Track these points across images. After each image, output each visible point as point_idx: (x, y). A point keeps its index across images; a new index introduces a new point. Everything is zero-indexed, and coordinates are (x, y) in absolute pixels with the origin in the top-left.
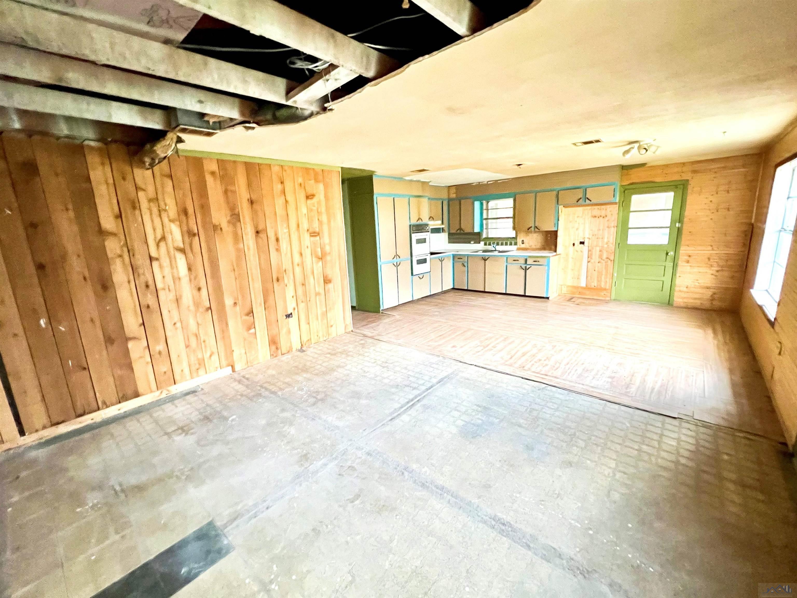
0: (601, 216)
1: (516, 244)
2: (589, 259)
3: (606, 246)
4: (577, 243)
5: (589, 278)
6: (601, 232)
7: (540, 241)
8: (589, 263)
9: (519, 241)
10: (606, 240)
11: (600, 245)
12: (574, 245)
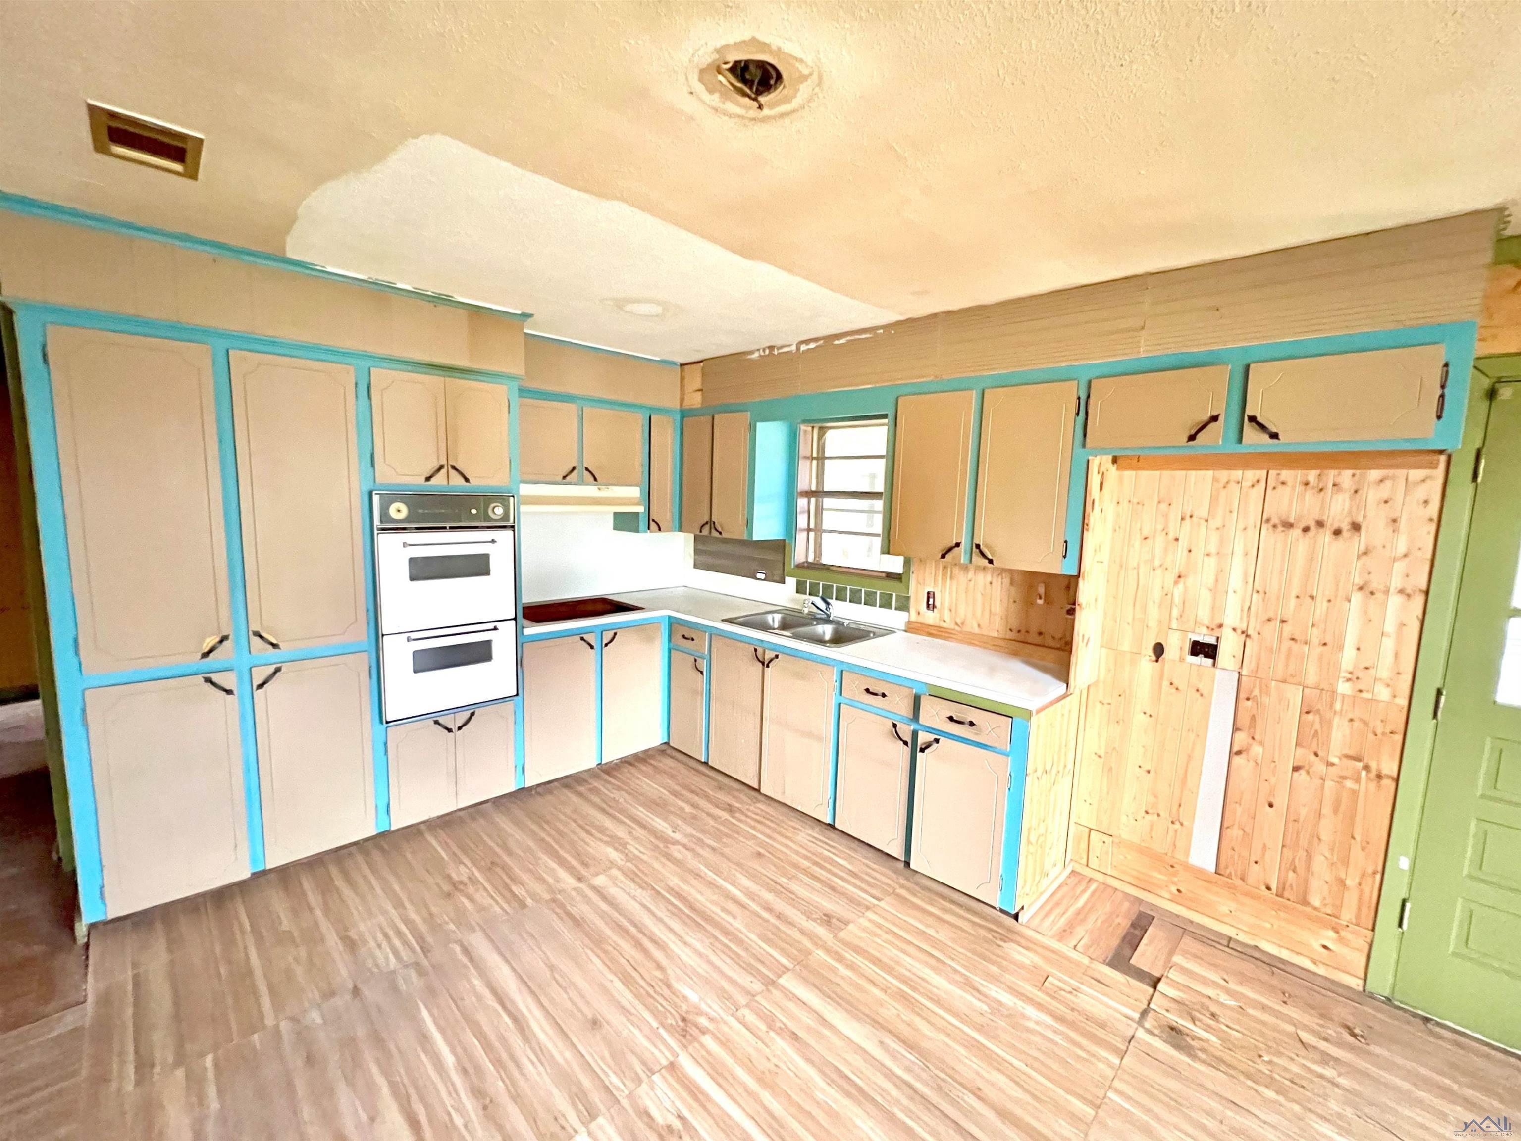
0: (1320, 524)
1: (904, 606)
2: (1241, 737)
3: (1344, 688)
4: (1177, 646)
5: (1234, 833)
6: (1321, 606)
7: (998, 608)
8: (1237, 760)
9: (917, 592)
10: (1348, 658)
11: (1312, 677)
12: (1159, 650)
